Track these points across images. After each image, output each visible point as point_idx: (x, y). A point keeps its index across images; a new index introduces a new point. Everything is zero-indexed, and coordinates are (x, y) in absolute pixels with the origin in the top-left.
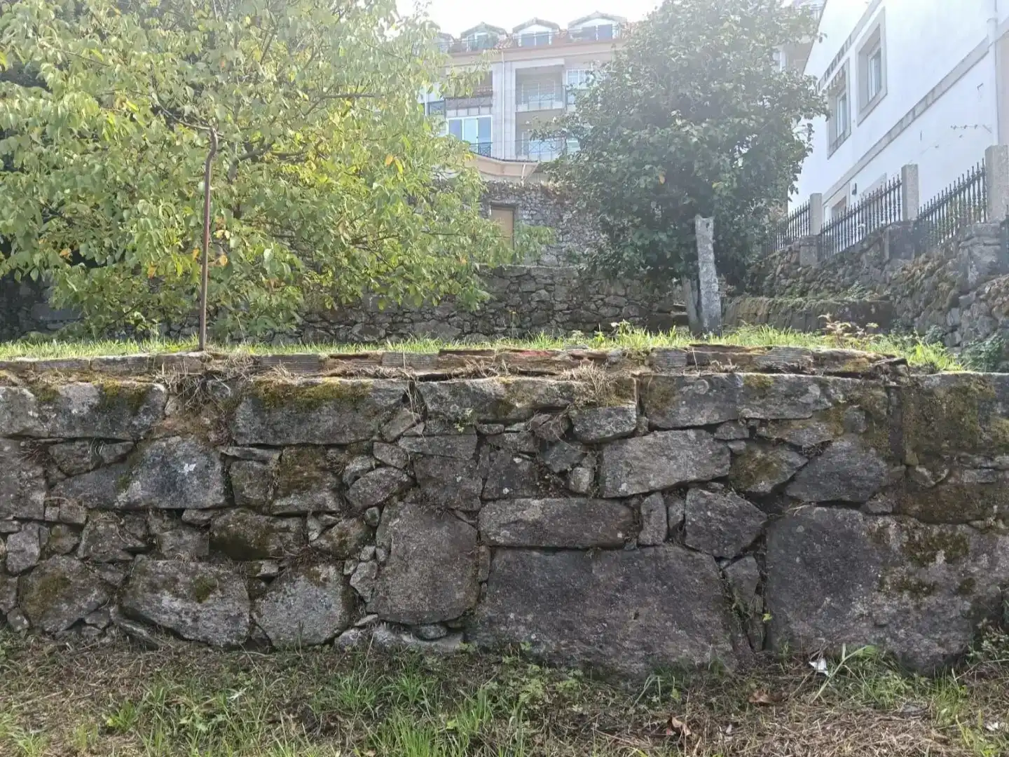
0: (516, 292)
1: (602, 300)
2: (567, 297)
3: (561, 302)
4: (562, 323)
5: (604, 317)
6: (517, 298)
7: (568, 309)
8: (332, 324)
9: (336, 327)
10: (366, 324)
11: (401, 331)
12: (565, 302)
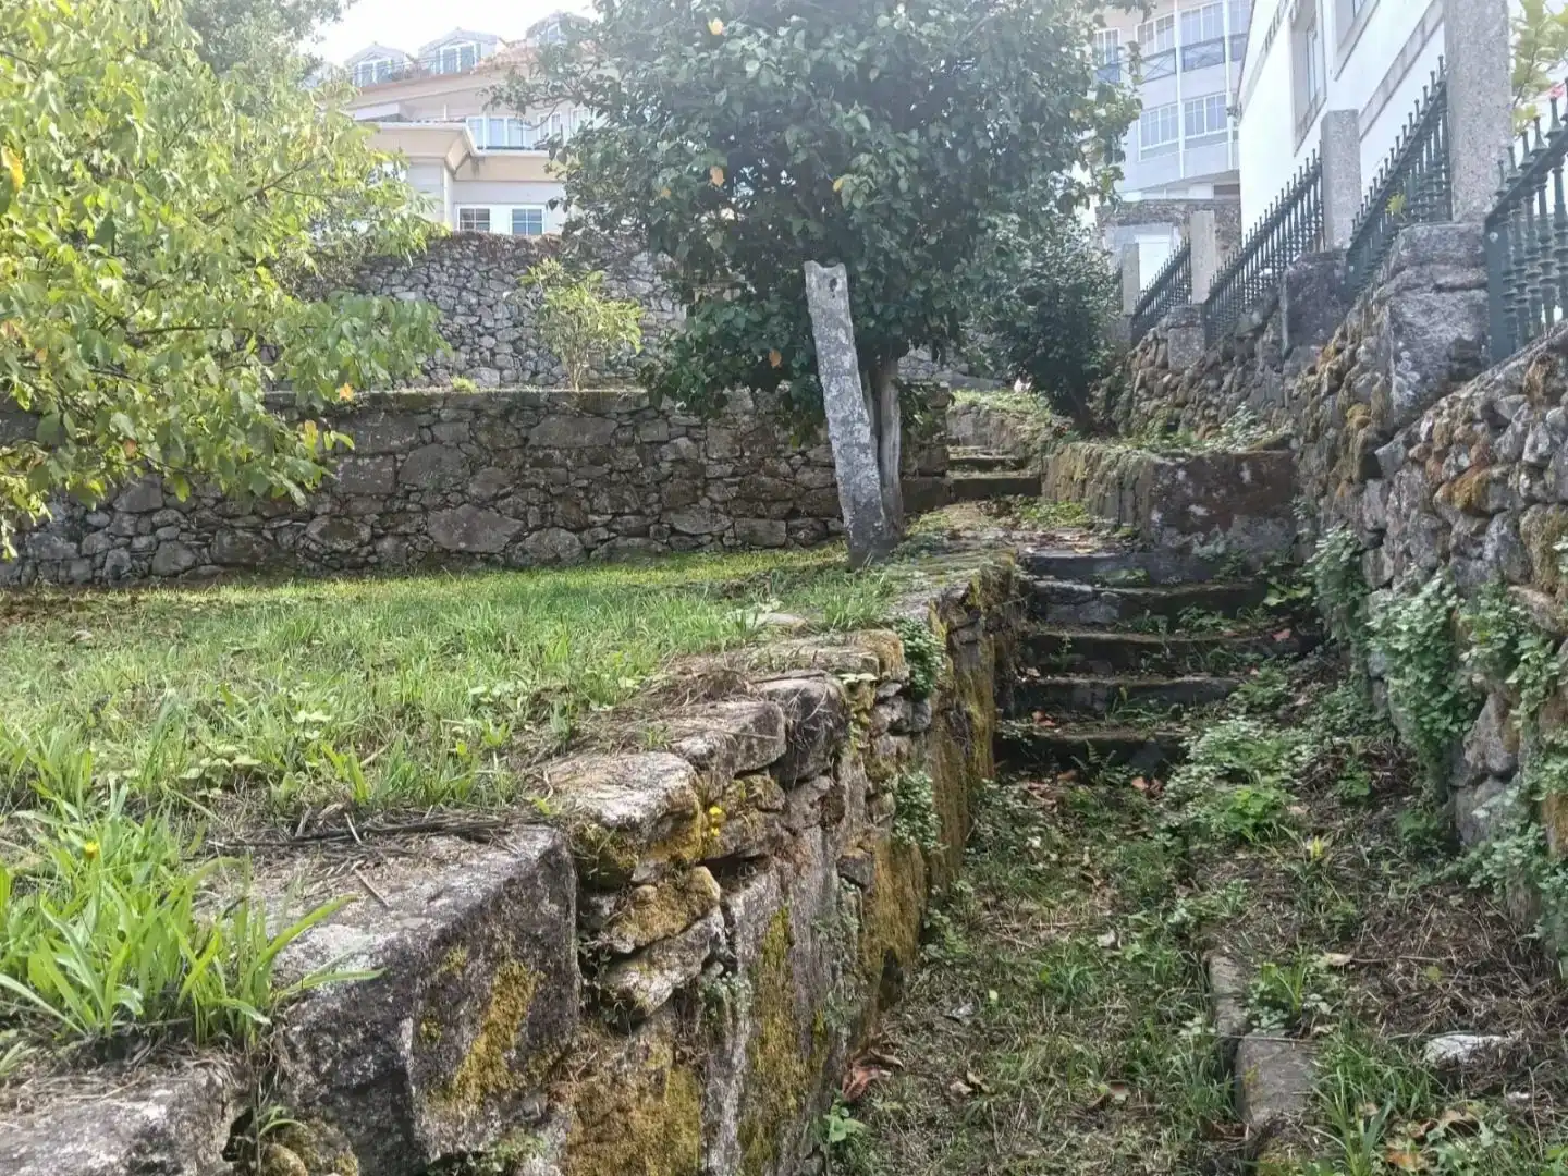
0: (629, 444)
1: (802, 454)
2: (732, 451)
3: (719, 461)
4: (724, 503)
5: (808, 489)
6: (632, 455)
7: (733, 475)
8: (267, 519)
9: (275, 525)
10: (331, 515)
11: (401, 529)
12: (727, 461)
